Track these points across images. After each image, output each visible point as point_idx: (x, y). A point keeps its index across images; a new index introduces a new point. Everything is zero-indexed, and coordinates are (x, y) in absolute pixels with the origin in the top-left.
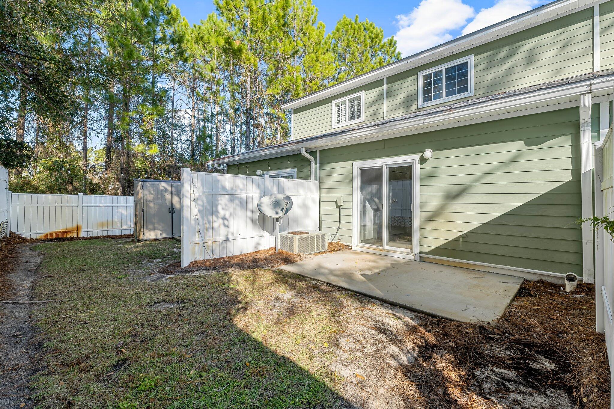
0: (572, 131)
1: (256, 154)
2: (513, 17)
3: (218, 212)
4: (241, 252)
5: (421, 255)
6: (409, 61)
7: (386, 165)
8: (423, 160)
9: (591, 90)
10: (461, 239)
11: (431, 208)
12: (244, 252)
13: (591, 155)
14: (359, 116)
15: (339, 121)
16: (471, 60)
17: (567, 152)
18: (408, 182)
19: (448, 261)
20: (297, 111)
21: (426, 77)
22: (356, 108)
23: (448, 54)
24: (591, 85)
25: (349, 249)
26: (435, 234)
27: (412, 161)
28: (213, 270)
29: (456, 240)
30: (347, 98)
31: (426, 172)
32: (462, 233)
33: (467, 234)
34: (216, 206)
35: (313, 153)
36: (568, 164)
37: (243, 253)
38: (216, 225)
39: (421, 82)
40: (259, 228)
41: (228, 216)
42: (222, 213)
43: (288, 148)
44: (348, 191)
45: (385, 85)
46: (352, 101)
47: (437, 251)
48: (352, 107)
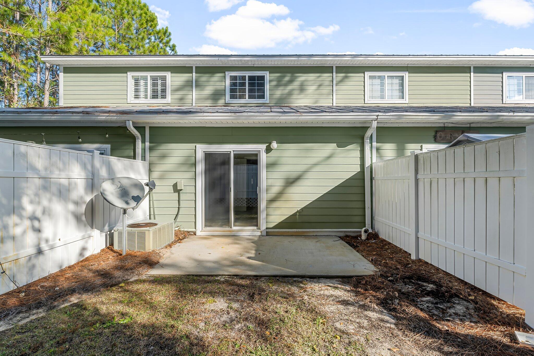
0: (360, 141)
1: (27, 117)
2: (296, 55)
3: (23, 209)
4: (61, 267)
5: (268, 230)
6: (220, 59)
7: (233, 151)
8: (269, 150)
9: (377, 118)
10: (298, 214)
11: (275, 190)
12: (65, 265)
13: (369, 157)
14: (164, 97)
15: (137, 97)
16: (267, 76)
17: (358, 154)
18: (254, 166)
19: (288, 232)
20: (68, 70)
21: (234, 78)
22: (159, 88)
23: (250, 64)
24: (378, 115)
25: (192, 235)
26: (278, 212)
27: (259, 150)
28: (38, 308)
29: (294, 215)
30: (149, 74)
31: (271, 160)
32: (299, 209)
33: (302, 209)
34: (20, 199)
35: (140, 129)
36: (358, 162)
37: (64, 267)
38: (18, 231)
39: (228, 82)
40: (85, 226)
41: (39, 214)
42: (29, 208)
43: (104, 118)
44: (191, 175)
45: (194, 74)
46: (154, 79)
47: (280, 225)
48: (155, 85)
